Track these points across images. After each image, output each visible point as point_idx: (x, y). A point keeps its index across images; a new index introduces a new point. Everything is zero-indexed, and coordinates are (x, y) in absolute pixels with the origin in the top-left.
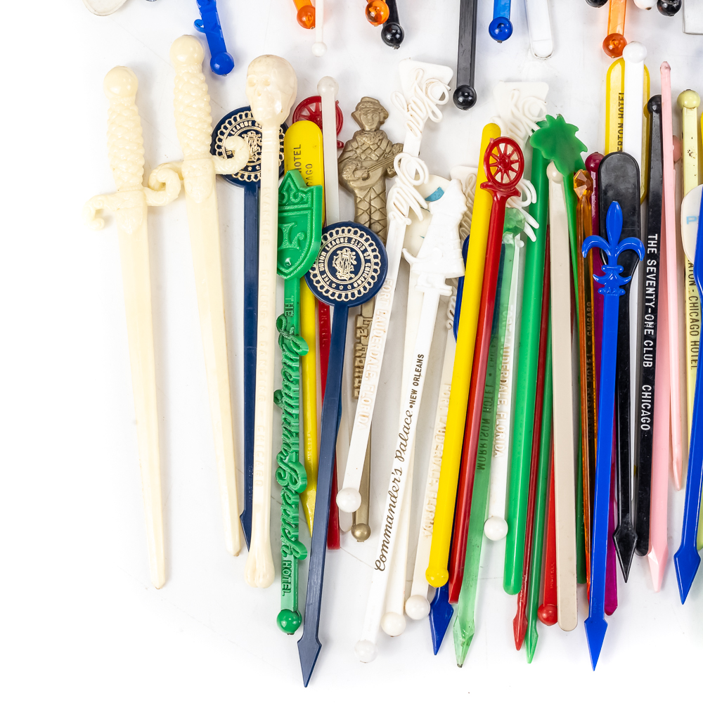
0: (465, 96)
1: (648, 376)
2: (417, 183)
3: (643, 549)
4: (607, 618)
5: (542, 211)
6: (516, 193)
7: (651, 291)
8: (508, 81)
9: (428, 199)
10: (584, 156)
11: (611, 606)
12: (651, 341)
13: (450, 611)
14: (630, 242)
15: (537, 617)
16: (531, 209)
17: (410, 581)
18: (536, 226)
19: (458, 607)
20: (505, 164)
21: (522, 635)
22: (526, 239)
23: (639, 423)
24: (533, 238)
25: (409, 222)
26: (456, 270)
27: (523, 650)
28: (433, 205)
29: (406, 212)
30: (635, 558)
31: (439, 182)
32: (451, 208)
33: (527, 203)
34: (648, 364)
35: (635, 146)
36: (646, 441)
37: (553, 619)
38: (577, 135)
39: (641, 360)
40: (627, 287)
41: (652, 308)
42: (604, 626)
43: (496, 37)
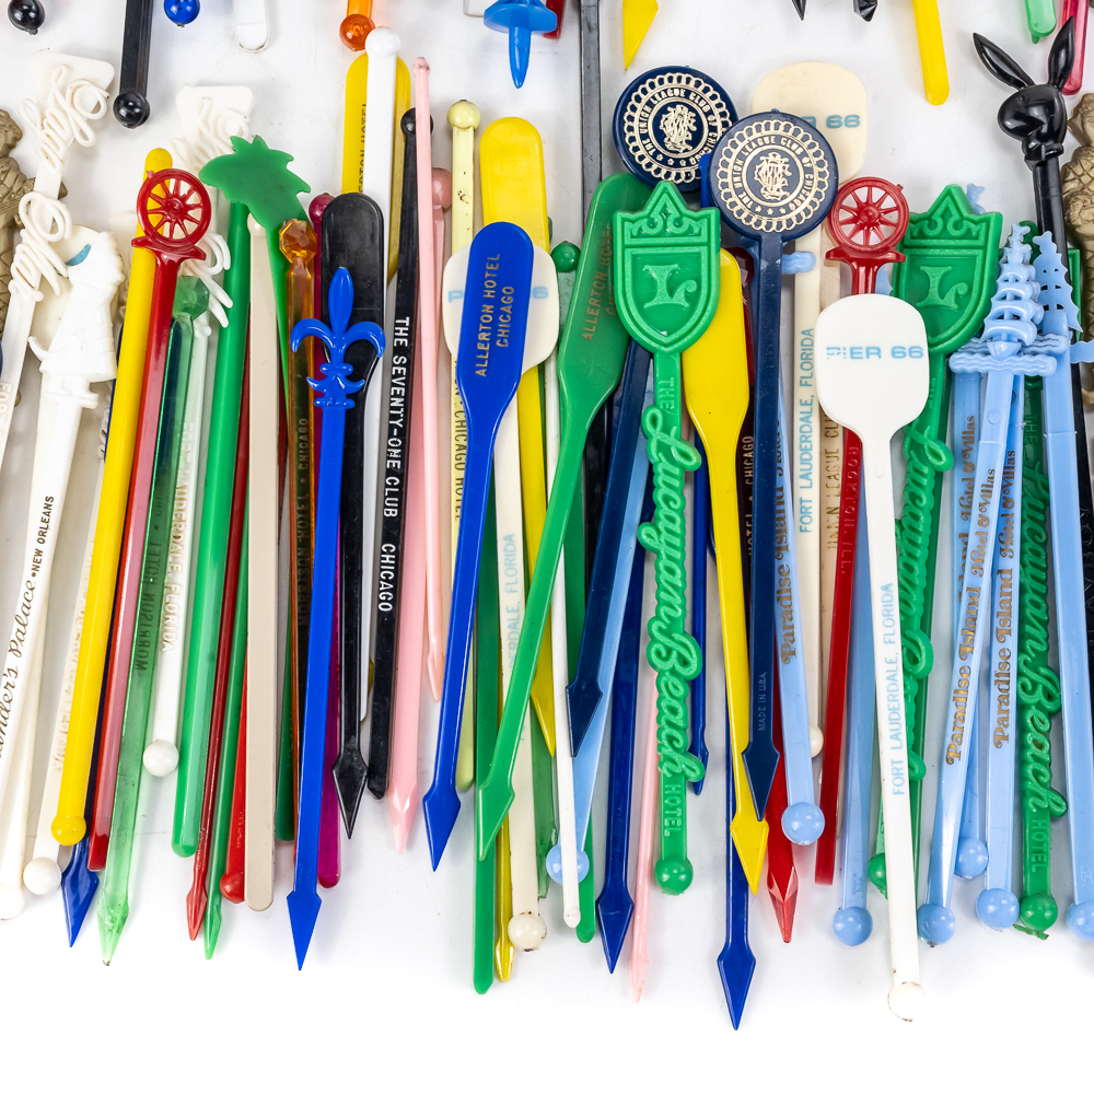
0: (131, 104)
1: (393, 531)
2: (54, 238)
3: (380, 793)
4: (320, 890)
5: (238, 282)
6: (199, 255)
7: (397, 402)
8: (202, 84)
9: (70, 263)
10: (304, 199)
11: (330, 880)
12: (399, 479)
13: (94, 886)
14: (364, 329)
15: (218, 892)
16: (224, 280)
17: (30, 836)
18: (229, 304)
19: (107, 875)
20: (175, 209)
21: (200, 917)
22: (213, 322)
23: (376, 601)
24: (224, 322)
25: (39, 296)
26: (103, 370)
27: (200, 940)
28: (72, 271)
29: (35, 282)
30: (367, 801)
31: (87, 236)
32: (100, 273)
33: (217, 269)
34: (392, 513)
35: (379, 185)
36: (388, 628)
37: (238, 894)
38: (290, 167)
39: (380, 506)
40: (359, 398)
41: (402, 430)
42: (315, 904)
43: (173, 18)
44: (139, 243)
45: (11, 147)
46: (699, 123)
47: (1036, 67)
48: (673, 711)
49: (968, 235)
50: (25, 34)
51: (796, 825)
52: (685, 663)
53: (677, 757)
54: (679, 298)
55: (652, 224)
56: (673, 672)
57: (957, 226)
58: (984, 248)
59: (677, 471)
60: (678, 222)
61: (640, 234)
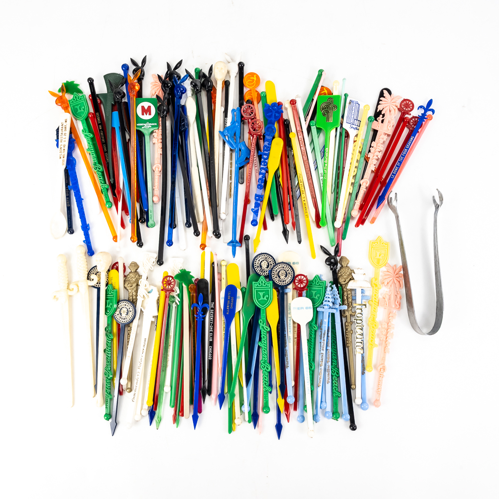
0: (160, 261)
1: (211, 344)
2: (146, 288)
3: (210, 394)
4: (198, 414)
5: (181, 296)
6: (173, 291)
7: (212, 319)
8: (173, 257)
9: (149, 292)
10: (193, 280)
11: (200, 412)
12: (212, 333)
13: (155, 414)
14: (205, 305)
15: (179, 415)
16: (178, 295)
17: (142, 404)
18: (179, 300)
19: (157, 412)
20: (169, 283)
21: (175, 420)
22: (176, 303)
23: (208, 357)
24: (178, 304)
25: (143, 299)
26: (156, 314)
27: (175, 424)
28: (149, 294)
29: (142, 296)
30: (207, 396)
31: (152, 287)
32: (155, 295)
33: (177, 294)
34: (211, 340)
35: (208, 277)
36: (211, 362)
37: (183, 415)
38: (191, 274)
39: (209, 339)
40: (204, 318)
41: (213, 324)
42: (198, 417)
43: (168, 245)
44: (162, 290)
45: (137, 269)
46: (268, 264)
47: (332, 251)
48: (266, 378)
49: (320, 285)
50: (139, 248)
51: (289, 400)
52: (268, 369)
53: (266, 387)
54: (265, 298)
55: (260, 284)
56: (265, 370)
57: (318, 283)
58: (323, 288)
59: (265, 332)
60: (265, 284)
61: (258, 286)
